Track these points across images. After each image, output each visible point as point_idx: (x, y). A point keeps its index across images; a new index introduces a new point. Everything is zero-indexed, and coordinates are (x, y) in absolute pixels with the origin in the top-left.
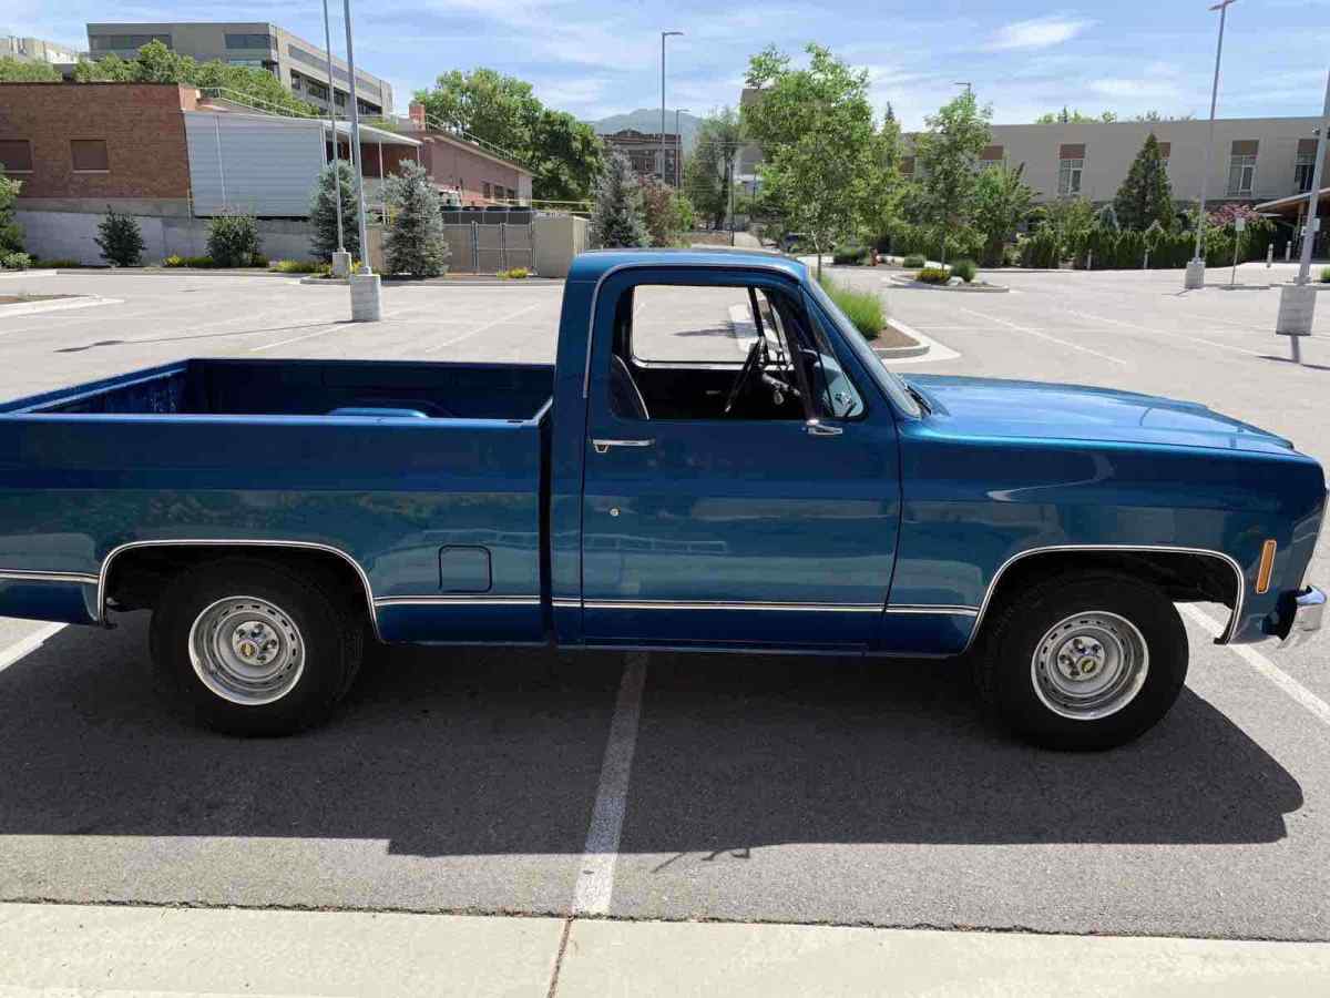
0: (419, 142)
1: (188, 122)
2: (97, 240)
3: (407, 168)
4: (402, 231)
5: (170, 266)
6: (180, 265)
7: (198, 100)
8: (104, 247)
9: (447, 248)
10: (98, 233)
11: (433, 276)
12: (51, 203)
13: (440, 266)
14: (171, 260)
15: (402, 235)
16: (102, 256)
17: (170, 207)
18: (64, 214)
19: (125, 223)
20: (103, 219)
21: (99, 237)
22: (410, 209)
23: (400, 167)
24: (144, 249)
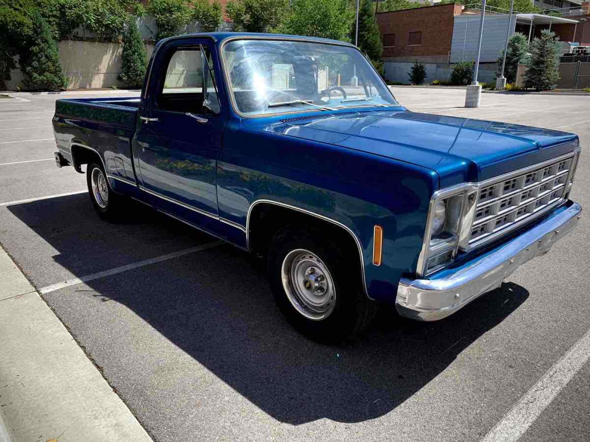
0: (577, 21)
1: (456, 21)
2: (409, 74)
3: (545, 35)
4: (534, 67)
5: (434, 84)
6: (437, 84)
7: (463, 10)
8: (411, 77)
9: (558, 76)
10: (410, 71)
11: (546, 90)
12: (398, 58)
13: (552, 85)
14: (434, 82)
15: (533, 69)
16: (410, 80)
17: (441, 60)
18: (402, 63)
19: (421, 67)
20: (413, 65)
21: (410, 72)
22: (542, 56)
23: (541, 34)
24: (426, 77)
